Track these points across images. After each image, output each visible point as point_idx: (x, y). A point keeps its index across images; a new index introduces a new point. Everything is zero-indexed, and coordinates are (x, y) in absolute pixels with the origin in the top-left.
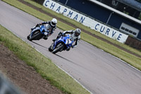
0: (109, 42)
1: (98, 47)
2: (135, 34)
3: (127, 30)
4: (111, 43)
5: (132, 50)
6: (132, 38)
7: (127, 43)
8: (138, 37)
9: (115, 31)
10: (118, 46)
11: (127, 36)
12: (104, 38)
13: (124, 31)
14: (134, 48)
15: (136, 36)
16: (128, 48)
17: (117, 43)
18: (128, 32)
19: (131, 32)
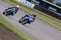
0: (26, 7)
1: (22, 10)
2: (38, 4)
3: (34, 2)
4: (28, 8)
5: (37, 11)
6: (37, 5)
7: (34, 8)
8: (39, 5)
9: (29, 3)
10: (31, 9)
11: (34, 5)
12: (25, 6)
13: (33, 3)
14: (37, 10)
15: (38, 5)
16: (35, 10)
17: (30, 8)
18: (35, 3)
19: (36, 3)
